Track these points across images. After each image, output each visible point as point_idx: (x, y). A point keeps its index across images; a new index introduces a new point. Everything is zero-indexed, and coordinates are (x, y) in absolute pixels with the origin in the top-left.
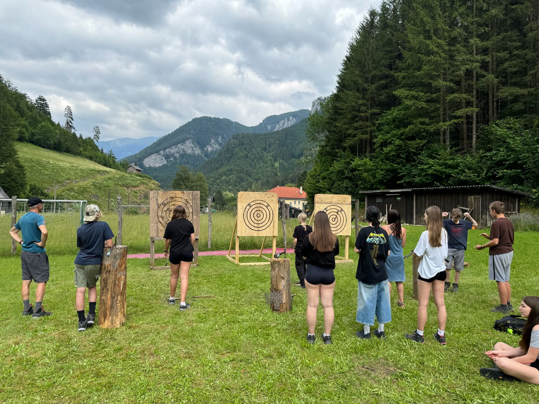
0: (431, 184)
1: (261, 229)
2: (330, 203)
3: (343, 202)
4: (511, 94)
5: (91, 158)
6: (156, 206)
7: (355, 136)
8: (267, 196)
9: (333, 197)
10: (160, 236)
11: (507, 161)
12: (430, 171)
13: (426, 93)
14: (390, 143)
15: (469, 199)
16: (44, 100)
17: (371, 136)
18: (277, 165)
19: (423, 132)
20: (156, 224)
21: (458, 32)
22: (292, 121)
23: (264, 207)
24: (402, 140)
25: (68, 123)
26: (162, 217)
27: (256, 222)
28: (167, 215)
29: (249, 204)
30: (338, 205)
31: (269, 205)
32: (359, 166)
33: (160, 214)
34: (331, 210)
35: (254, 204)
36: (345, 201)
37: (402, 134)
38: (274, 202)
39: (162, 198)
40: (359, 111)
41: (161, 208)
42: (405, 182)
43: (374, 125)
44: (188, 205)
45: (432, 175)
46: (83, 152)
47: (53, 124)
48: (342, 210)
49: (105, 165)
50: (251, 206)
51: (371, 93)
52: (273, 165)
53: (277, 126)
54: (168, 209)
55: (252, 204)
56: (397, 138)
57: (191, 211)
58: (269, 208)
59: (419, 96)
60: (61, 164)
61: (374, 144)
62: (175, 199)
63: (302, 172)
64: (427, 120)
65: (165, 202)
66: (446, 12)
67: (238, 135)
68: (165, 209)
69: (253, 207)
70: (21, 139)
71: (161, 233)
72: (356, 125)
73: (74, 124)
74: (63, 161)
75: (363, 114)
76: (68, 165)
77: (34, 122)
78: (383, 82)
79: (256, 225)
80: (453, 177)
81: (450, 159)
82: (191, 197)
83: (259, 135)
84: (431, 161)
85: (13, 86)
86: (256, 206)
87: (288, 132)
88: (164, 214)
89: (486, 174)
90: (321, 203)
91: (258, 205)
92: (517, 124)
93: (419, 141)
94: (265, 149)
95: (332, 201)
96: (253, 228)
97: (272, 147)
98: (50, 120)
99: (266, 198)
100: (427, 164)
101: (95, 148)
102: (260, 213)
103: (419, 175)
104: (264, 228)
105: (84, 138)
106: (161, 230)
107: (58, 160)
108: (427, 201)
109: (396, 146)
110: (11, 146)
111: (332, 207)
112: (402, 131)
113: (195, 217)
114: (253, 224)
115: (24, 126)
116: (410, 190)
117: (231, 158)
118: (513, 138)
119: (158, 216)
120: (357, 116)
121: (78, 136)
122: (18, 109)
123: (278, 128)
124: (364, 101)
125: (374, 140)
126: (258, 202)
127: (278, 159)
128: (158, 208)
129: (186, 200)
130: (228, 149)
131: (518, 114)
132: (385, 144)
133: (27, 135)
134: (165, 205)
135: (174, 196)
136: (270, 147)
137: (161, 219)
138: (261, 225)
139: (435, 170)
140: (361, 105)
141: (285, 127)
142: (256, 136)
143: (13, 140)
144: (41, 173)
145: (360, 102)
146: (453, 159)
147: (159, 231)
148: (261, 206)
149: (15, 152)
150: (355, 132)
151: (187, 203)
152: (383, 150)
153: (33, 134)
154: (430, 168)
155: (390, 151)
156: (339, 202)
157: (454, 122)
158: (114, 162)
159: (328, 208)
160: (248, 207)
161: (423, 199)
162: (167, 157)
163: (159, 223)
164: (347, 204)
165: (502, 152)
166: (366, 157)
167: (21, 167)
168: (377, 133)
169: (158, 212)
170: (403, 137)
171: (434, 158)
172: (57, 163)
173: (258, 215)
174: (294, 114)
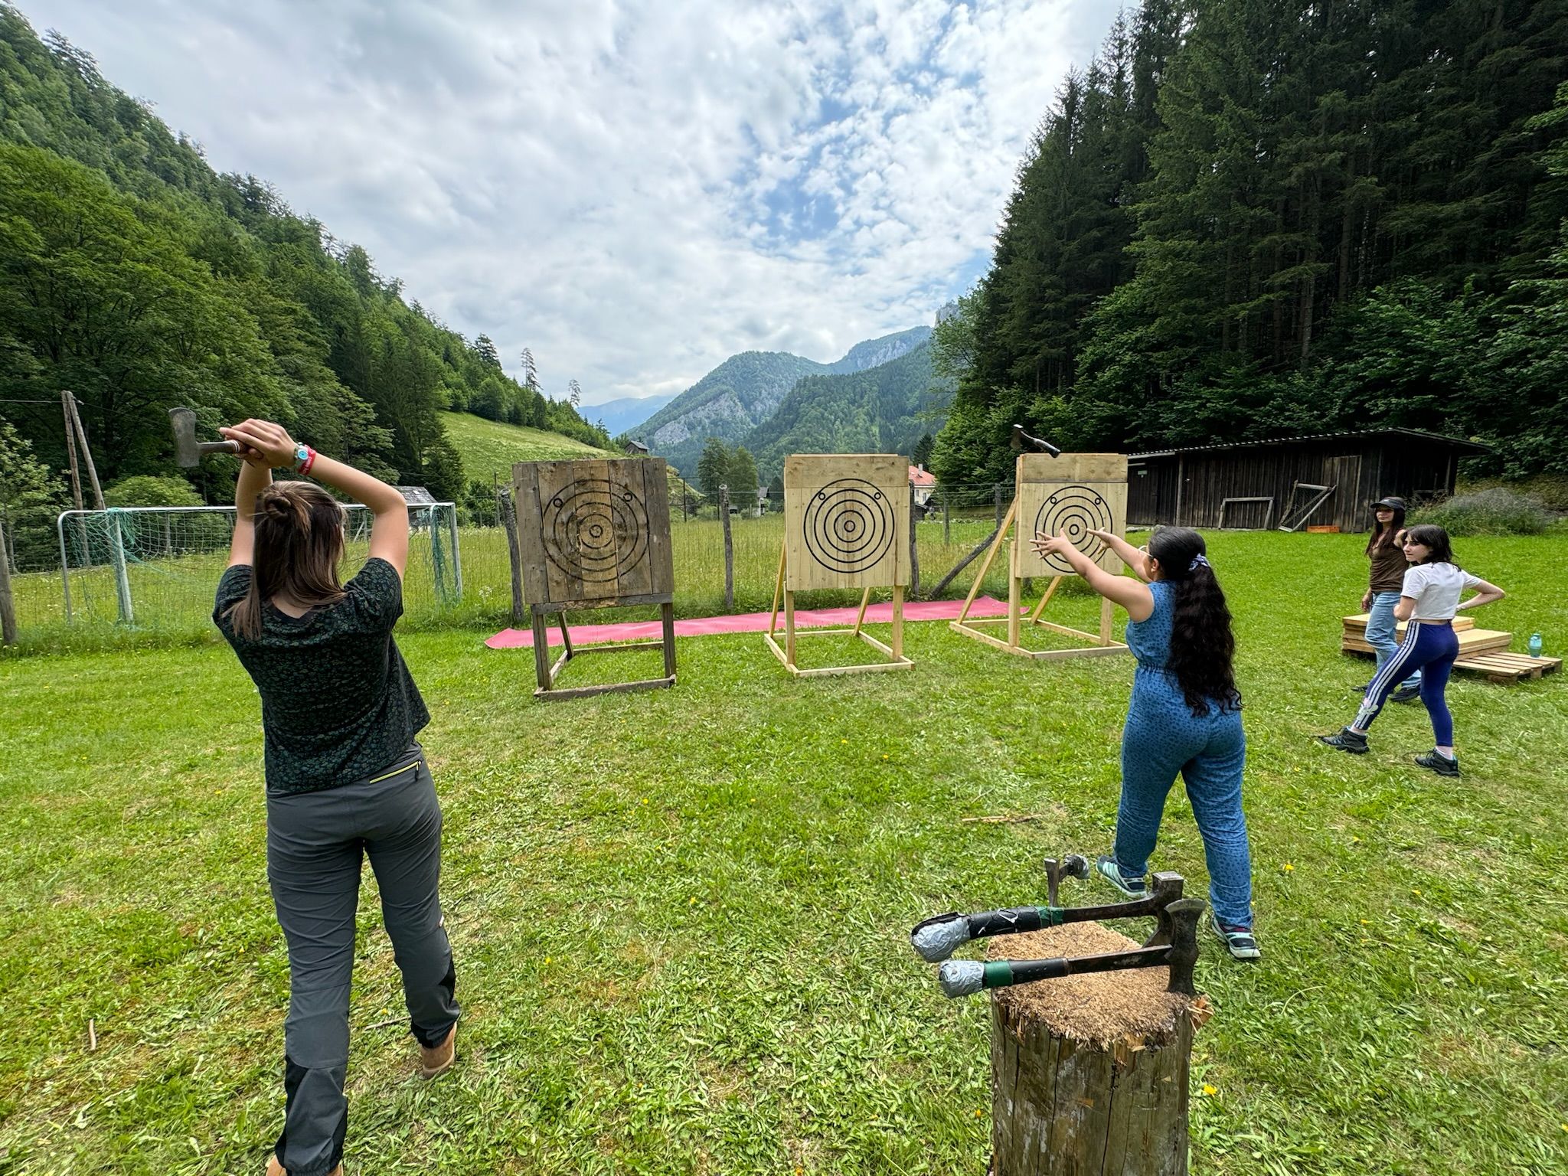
0: (1205, 440)
1: (857, 566)
2: (1065, 481)
3: (1105, 476)
4: (1420, 220)
5: (568, 434)
6: (536, 511)
7: (1035, 352)
8: (874, 466)
9: (1074, 461)
10: (556, 599)
11: (1402, 376)
12: (1201, 415)
13: (1201, 241)
14: (1112, 361)
15: (1328, 466)
16: (487, 341)
17: (1068, 350)
18: (875, 430)
19: (1191, 329)
20: (539, 564)
21: (1289, 84)
22: (902, 350)
23: (867, 501)
24: (1140, 352)
25: (529, 378)
26: (556, 543)
27: (843, 546)
28: (570, 535)
29: (820, 493)
30: (1089, 485)
31: (880, 493)
32: (1044, 413)
33: (548, 532)
34: (1069, 502)
35: (835, 490)
36: (1109, 473)
37: (1138, 340)
38: (896, 483)
39: (551, 482)
40: (1042, 299)
41: (550, 517)
42: (1141, 438)
43: (1075, 326)
44: (633, 503)
45: (1206, 422)
46: (555, 425)
47: (503, 379)
48: (1100, 498)
49: (591, 444)
50: (825, 500)
51: (1068, 260)
52: (867, 430)
53: (874, 359)
54: (572, 518)
55: (828, 492)
56: (1128, 349)
57: (642, 518)
58: (881, 502)
59: (1185, 248)
60: (520, 445)
61: (1077, 364)
62: (590, 484)
63: (920, 438)
64: (1200, 302)
65: (561, 496)
66: (1262, 38)
67: (806, 379)
68: (564, 517)
69: (834, 500)
70: (456, 408)
71: (557, 590)
72: (1035, 329)
73: (537, 378)
74: (524, 441)
75: (1050, 306)
76: (531, 446)
77: (473, 378)
78: (1095, 233)
79: (842, 556)
80: (1255, 422)
81: (1249, 385)
82: (639, 477)
83: (842, 377)
84: (1206, 392)
85: (440, 322)
86: (841, 497)
87: (894, 369)
88: (561, 535)
89: (1341, 409)
90: (1037, 481)
91: (849, 495)
92: (1427, 290)
93: (1180, 350)
94: (853, 402)
95: (1071, 473)
96: (833, 564)
97: (866, 398)
98: (498, 373)
99: (871, 473)
100: (1193, 399)
101: (574, 416)
102: (855, 518)
103: (1177, 423)
104: (867, 563)
105: (557, 401)
106: (558, 583)
107: (515, 439)
108: (1213, 475)
109: (1124, 366)
110: (433, 417)
111: (1071, 492)
112: (1138, 334)
113: (655, 539)
114: (833, 552)
115: (459, 386)
116: (1171, 453)
117: (794, 421)
118: (1421, 323)
119: (543, 541)
120: (1039, 312)
121: (547, 399)
122: (447, 358)
123: (875, 362)
124: (1054, 278)
125: (1078, 358)
126: (847, 485)
127: (878, 419)
128: (543, 515)
129: (626, 487)
130: (790, 407)
131: (1429, 268)
132: (1098, 364)
133: (465, 401)
134: (562, 506)
135: (588, 477)
136: (862, 397)
137: (553, 550)
138: (858, 556)
139: (1213, 411)
140: (1048, 286)
141: (887, 360)
142: (839, 379)
143: (443, 409)
144: (489, 461)
145: (1046, 281)
146: (1256, 385)
147: (552, 584)
148: (858, 496)
149: (441, 429)
150: (1037, 344)
151: (628, 497)
152: (1095, 378)
153: (475, 399)
154: (1203, 405)
155: (1110, 379)
156: (1092, 476)
157: (1268, 300)
158: (606, 439)
159: (1059, 497)
160: (817, 502)
161: (1203, 471)
162: (691, 427)
163: (548, 561)
164: (1115, 481)
165: (1390, 359)
166: (1056, 394)
167: (453, 454)
168: (1080, 345)
169: (542, 530)
170: (1142, 346)
171: (1211, 384)
172: (513, 443)
173: (850, 526)
174: (903, 338)
